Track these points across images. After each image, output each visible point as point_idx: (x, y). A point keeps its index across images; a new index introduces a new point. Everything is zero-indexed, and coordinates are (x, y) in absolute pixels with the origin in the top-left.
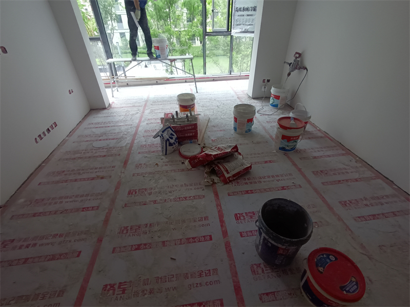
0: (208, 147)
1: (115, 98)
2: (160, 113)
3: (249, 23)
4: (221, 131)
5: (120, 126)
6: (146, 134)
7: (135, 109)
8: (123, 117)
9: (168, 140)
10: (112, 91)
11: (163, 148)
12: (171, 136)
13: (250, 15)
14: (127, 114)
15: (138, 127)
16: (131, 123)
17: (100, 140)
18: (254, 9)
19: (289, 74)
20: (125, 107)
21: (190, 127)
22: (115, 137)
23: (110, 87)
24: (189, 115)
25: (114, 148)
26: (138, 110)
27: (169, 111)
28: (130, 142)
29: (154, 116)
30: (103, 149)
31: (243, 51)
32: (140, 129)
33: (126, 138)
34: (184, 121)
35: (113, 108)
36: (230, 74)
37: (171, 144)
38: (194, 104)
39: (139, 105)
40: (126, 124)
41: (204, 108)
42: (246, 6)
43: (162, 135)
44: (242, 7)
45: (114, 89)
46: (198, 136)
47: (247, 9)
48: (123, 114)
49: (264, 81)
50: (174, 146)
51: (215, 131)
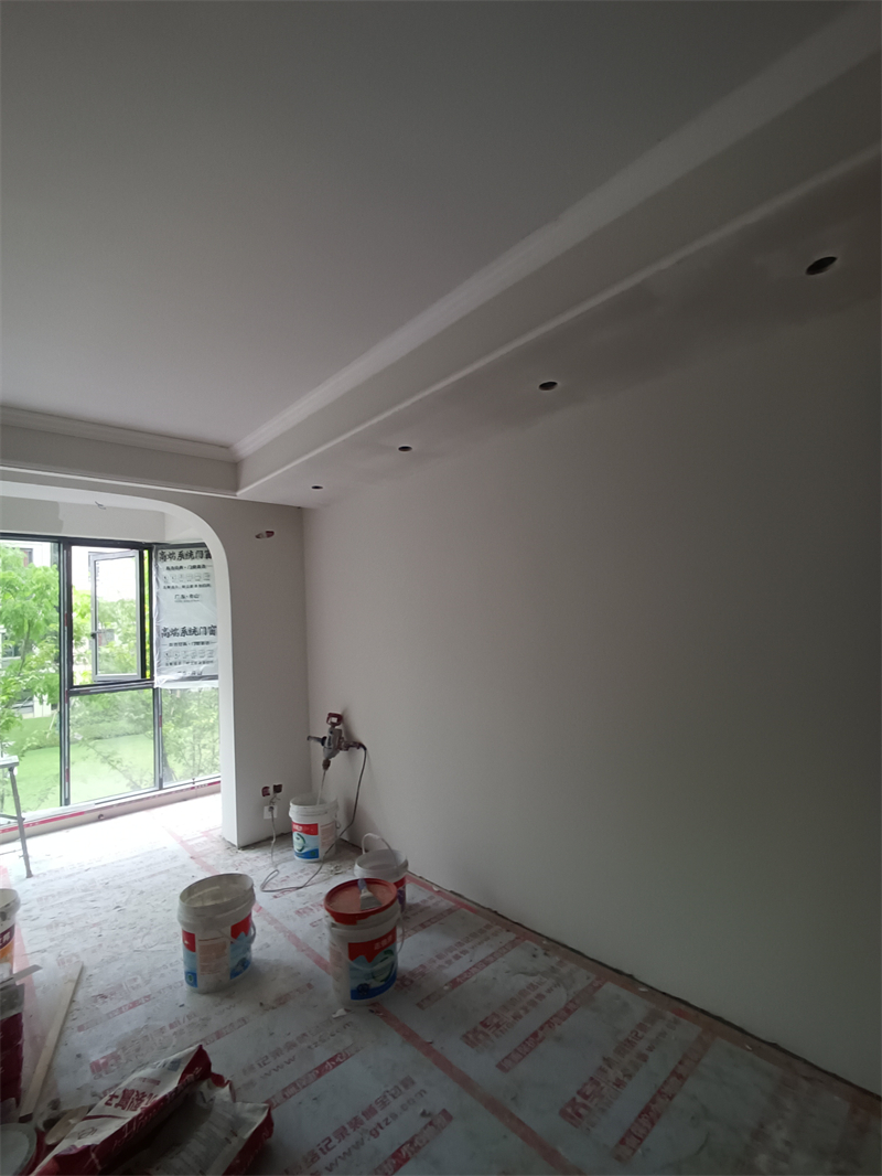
19: (327, 765)
49: (265, 792)
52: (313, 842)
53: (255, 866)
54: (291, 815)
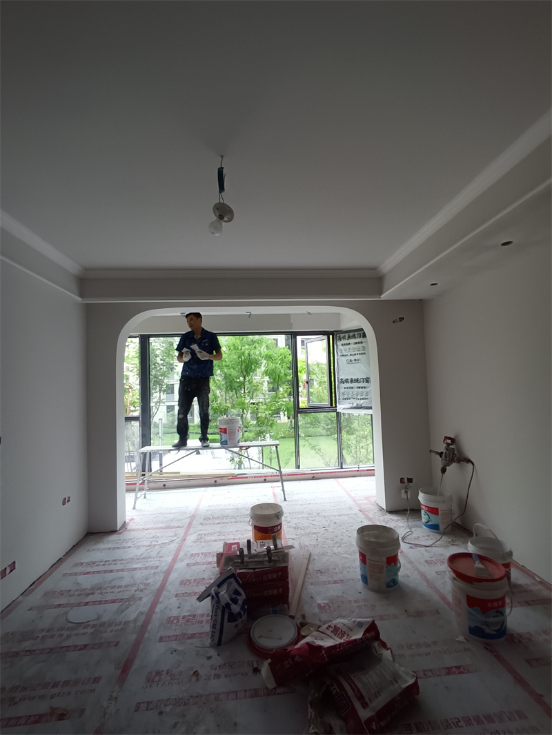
0: (313, 625)
1: (138, 510)
2: (215, 541)
3: (362, 397)
4: (335, 582)
5: (135, 569)
6: (182, 590)
7: (170, 532)
8: (143, 549)
9: (228, 605)
10: (136, 498)
11: (214, 626)
12: (234, 596)
13: (362, 388)
14: (153, 543)
15: (168, 573)
16: (157, 563)
17: (86, 604)
18: (367, 380)
19: (444, 470)
20: (152, 529)
21: (275, 576)
22: (119, 596)
23: (133, 490)
24: (272, 547)
25: (110, 624)
26: (175, 535)
27: (232, 537)
28: (146, 609)
29: (203, 547)
30: (84, 628)
31: (358, 430)
32: (173, 576)
33: (140, 599)
34: (262, 562)
35: (130, 530)
36: (342, 468)
37: (233, 617)
38: (280, 524)
39: (177, 525)
40: (147, 565)
41: (299, 532)
42: (354, 377)
43: (217, 594)
44: (349, 378)
45: (139, 494)
46: (290, 594)
47: (357, 381)
48: (145, 543)
49: (402, 480)
50: (239, 621)
51: (325, 583)
52: (435, 519)
53: (398, 525)
54: (420, 498)
